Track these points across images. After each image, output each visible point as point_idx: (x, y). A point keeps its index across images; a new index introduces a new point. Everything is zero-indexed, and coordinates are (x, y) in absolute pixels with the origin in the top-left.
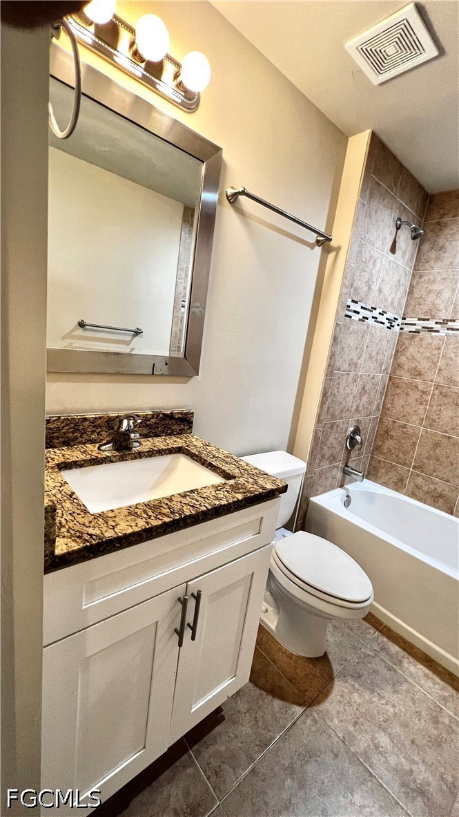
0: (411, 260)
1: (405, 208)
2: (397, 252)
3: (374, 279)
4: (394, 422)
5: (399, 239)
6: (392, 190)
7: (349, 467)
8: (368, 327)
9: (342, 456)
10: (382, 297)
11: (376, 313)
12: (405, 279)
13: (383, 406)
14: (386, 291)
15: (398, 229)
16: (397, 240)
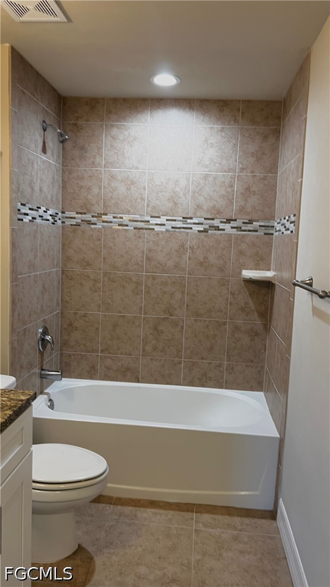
0: (58, 157)
1: (46, 111)
2: (47, 152)
3: (35, 180)
4: (75, 314)
5: (47, 139)
6: (34, 96)
7: (45, 370)
8: (37, 227)
9: (37, 360)
10: (43, 195)
11: (41, 211)
12: (57, 175)
13: (62, 300)
14: (45, 189)
15: (45, 130)
16: (46, 141)
